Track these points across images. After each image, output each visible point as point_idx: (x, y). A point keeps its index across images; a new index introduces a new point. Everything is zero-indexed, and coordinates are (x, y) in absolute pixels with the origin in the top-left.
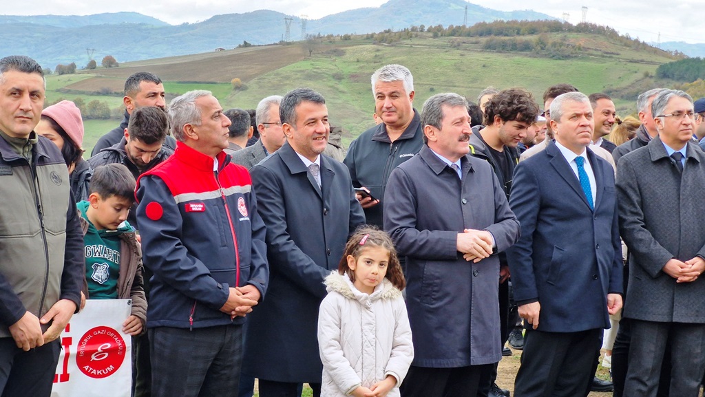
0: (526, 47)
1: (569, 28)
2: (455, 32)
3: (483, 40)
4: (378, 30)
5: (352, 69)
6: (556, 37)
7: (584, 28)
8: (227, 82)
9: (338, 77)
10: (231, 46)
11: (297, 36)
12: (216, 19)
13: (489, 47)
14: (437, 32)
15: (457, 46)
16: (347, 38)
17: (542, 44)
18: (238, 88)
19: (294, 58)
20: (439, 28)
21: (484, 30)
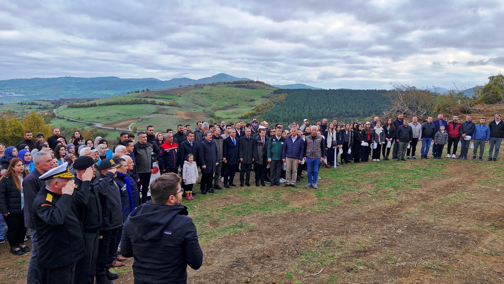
0: (244, 87)
1: (254, 82)
2: (229, 83)
3: (235, 85)
4: (211, 83)
5: (206, 92)
6: (251, 84)
7: (258, 82)
8: (176, 95)
9: (202, 94)
10: (177, 86)
11: (192, 84)
12: (173, 79)
13: (236, 87)
14: (225, 83)
15: (229, 86)
16: (204, 84)
17: (248, 85)
18: (179, 96)
19: (192, 89)
20: (225, 82)
21: (235, 83)
